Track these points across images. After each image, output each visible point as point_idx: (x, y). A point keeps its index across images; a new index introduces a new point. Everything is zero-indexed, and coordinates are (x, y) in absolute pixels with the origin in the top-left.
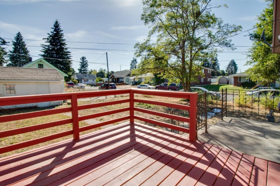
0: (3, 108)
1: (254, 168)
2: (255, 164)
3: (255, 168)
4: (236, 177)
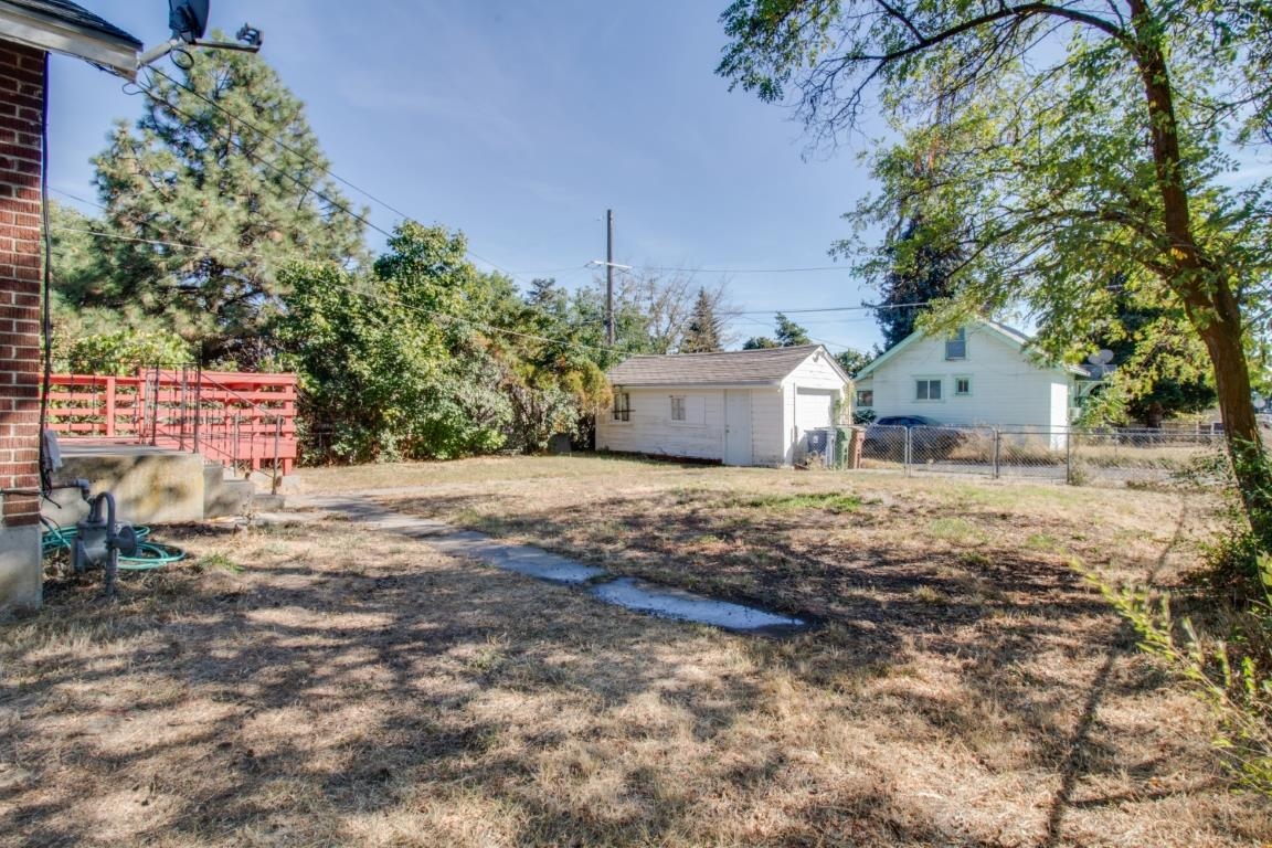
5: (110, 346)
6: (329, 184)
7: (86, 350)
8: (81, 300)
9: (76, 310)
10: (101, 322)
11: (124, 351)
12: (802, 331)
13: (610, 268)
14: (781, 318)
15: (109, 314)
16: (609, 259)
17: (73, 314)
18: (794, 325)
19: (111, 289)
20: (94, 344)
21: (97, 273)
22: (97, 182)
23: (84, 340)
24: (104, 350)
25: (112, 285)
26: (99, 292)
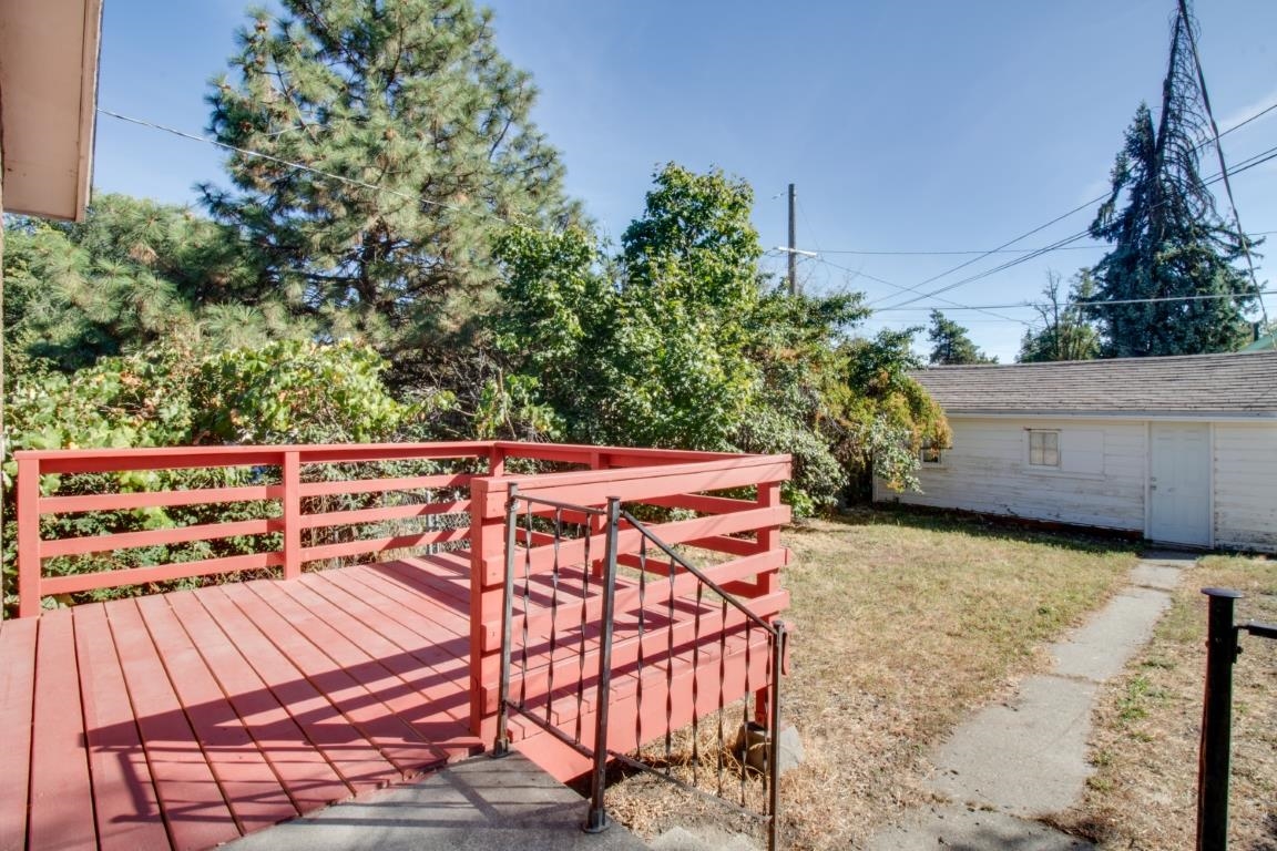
0: (1016, 512)
1: (156, 809)
2: (160, 825)
3: (149, 810)
4: (195, 745)
5: (259, 368)
6: (527, 127)
7: (218, 377)
8: (197, 294)
9: (192, 309)
10: (234, 326)
11: (286, 378)
12: (963, 330)
13: (792, 256)
14: (936, 315)
15: (243, 313)
16: (792, 244)
17: (187, 316)
18: (952, 323)
19: (242, 276)
20: (233, 366)
21: (224, 250)
22: (213, 130)
23: (213, 360)
24: (247, 376)
25: (243, 270)
26: (224, 281)
